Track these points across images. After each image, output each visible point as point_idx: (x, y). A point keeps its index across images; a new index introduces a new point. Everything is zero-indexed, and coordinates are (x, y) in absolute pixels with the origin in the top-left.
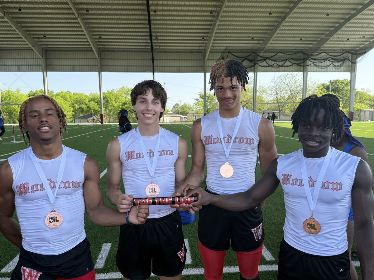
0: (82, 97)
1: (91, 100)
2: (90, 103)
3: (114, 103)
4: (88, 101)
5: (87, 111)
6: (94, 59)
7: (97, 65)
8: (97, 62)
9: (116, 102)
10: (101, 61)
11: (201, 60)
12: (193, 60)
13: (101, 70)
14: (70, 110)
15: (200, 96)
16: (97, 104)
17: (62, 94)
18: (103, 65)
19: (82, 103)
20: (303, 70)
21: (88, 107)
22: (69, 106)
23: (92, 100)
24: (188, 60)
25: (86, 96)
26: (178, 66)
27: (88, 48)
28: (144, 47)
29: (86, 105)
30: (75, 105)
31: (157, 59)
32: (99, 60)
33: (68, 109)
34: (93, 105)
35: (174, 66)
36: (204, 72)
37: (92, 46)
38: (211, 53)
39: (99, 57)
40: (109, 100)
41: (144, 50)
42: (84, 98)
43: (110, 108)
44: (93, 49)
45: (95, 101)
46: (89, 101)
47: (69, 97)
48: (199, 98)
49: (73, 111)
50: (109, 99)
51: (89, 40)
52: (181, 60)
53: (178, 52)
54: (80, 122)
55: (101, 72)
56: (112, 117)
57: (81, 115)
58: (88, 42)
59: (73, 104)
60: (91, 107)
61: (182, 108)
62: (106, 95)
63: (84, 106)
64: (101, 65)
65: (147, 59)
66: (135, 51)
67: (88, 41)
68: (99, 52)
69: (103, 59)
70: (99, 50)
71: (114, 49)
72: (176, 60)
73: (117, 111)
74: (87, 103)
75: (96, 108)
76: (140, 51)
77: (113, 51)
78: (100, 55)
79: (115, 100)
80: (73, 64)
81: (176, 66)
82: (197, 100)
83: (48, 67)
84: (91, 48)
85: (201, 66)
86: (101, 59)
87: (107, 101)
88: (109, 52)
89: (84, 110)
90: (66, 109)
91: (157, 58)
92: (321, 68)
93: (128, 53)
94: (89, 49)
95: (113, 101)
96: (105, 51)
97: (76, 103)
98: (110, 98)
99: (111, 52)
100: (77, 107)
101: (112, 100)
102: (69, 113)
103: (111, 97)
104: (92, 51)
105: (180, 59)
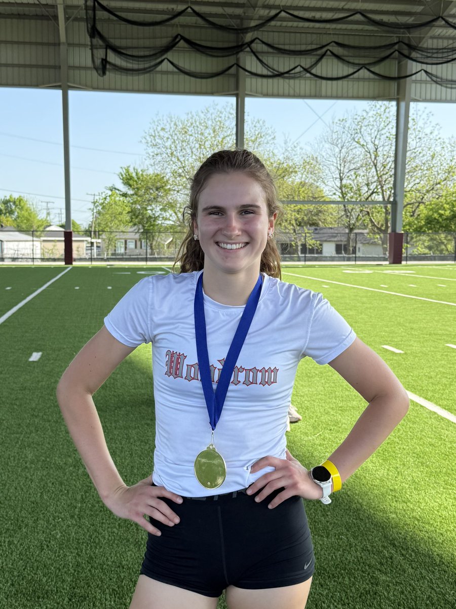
20: (398, 94)
92: (451, 88)
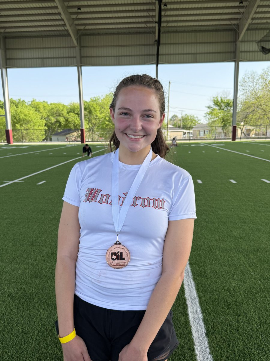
0: (59, 108)
1: (70, 112)
2: (69, 115)
3: (98, 115)
4: (66, 112)
5: (66, 125)
6: (71, 47)
7: (75, 57)
8: (75, 52)
9: (101, 113)
10: (80, 50)
11: (232, 42)
12: (218, 42)
13: (81, 63)
14: (41, 124)
15: (214, 102)
16: (77, 116)
17: (34, 104)
18: (84, 57)
19: (60, 115)
21: (67, 120)
22: (41, 119)
23: (72, 110)
24: (210, 43)
25: (64, 106)
26: (194, 54)
27: (63, 30)
28: (143, 25)
29: (64, 118)
30: (51, 117)
31: (166, 44)
32: (78, 49)
33: (39, 122)
34: (73, 117)
35: (189, 54)
36: (235, 61)
37: (68, 27)
38: (249, 31)
39: (77, 43)
40: (93, 111)
41: (143, 30)
42: (61, 108)
43: (94, 121)
44: (71, 32)
45: (75, 112)
46: (68, 113)
47: (42, 107)
48: (212, 104)
49: (45, 126)
50: (92, 109)
51: (63, 16)
52: (200, 43)
53: (196, 31)
54: (58, 140)
55: (81, 66)
56: (97, 133)
57: (59, 131)
58: (62, 20)
59: (48, 116)
60: (70, 120)
61: (184, 120)
62: (89, 104)
63: (62, 120)
64: (81, 57)
65: (147, 45)
66: (129, 33)
67: (63, 18)
68: (77, 36)
69: (84, 47)
70: (77, 34)
71: (99, 31)
72: (192, 43)
73: (102, 125)
74: (65, 114)
75: (76, 121)
76: (137, 33)
77: (99, 34)
78: (79, 40)
79: (99, 111)
80: (42, 57)
81: (191, 54)
82: (209, 107)
83: (8, 61)
84: (67, 30)
85: (231, 52)
86: (81, 47)
87: (90, 112)
88: (92, 37)
89: (62, 124)
90: (36, 123)
91: (164, 42)
93: (120, 36)
94: (63, 33)
95: (98, 112)
96: (86, 35)
97: (52, 115)
98: (94, 108)
99: (94, 37)
100: (53, 120)
101: (96, 111)
102: (40, 128)
103: (95, 106)
104: (69, 35)
105: (198, 41)
